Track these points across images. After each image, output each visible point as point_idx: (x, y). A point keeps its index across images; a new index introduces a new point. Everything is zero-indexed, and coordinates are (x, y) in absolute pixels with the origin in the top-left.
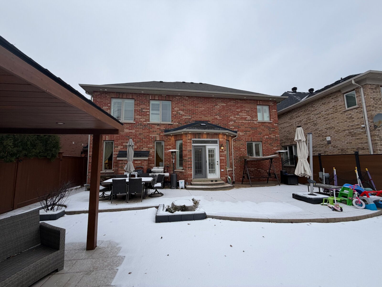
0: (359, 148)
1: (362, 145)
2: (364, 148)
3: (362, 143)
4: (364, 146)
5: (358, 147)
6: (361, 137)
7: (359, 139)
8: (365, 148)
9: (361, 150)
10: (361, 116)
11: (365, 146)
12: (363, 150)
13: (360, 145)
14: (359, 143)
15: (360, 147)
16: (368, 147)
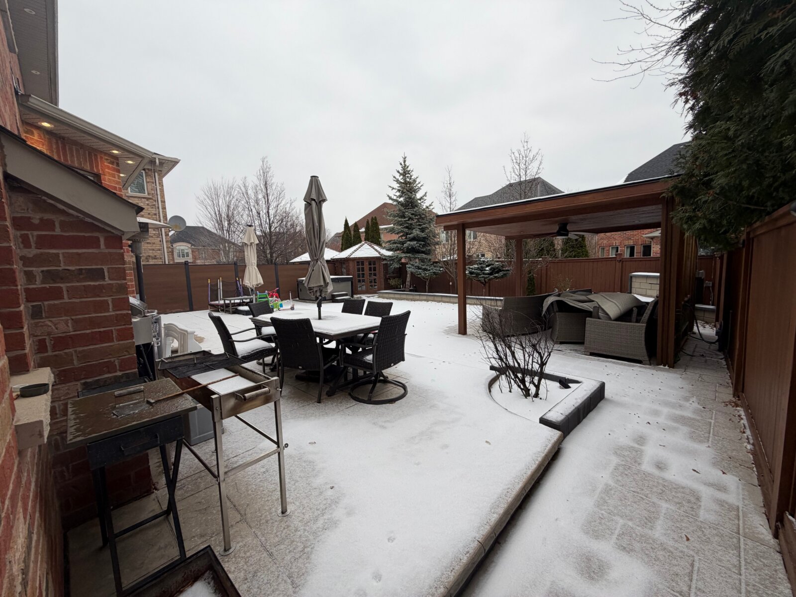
0: (149, 256)
1: (154, 252)
2: (155, 256)
3: (153, 250)
4: (155, 254)
5: (147, 254)
6: (153, 241)
7: (150, 244)
8: (157, 257)
9: (152, 259)
10: (154, 212)
11: (158, 254)
12: (155, 259)
13: (151, 252)
14: (150, 250)
15: (150, 254)
16: (161, 256)
